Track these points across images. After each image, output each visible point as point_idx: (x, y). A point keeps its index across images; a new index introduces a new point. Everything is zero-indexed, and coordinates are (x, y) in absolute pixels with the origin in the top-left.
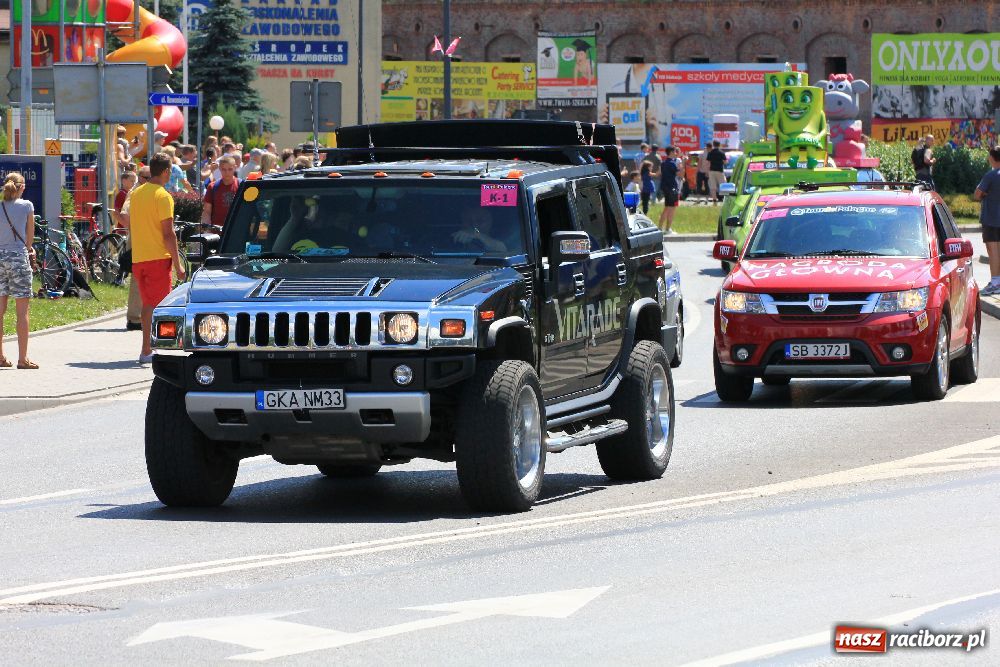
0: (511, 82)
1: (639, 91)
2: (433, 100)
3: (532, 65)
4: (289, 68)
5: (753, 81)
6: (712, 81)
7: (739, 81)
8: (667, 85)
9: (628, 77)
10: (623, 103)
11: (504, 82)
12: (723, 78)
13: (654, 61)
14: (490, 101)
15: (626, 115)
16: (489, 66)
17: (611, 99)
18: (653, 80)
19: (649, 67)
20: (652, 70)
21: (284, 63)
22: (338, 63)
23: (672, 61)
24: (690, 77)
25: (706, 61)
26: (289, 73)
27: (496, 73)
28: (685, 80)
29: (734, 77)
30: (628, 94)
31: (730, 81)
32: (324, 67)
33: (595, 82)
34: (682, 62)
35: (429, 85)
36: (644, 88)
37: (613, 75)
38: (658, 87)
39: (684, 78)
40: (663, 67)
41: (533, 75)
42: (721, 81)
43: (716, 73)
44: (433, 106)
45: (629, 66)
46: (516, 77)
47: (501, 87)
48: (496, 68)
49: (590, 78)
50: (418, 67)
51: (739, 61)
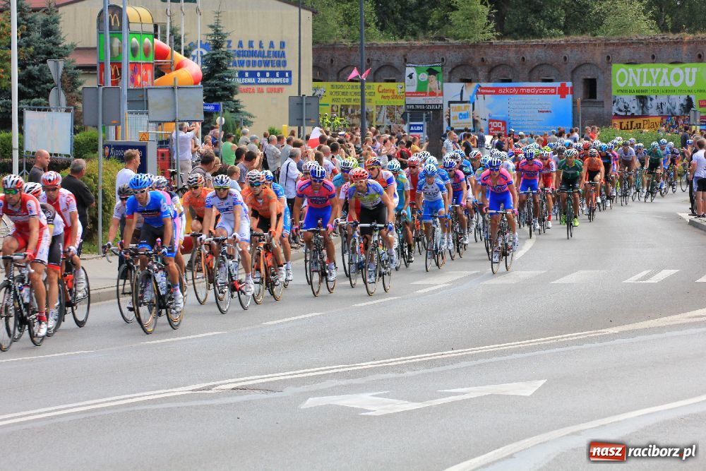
0: (390, 94)
1: (469, 100)
2: (342, 105)
3: (403, 84)
4: (256, 87)
5: (539, 93)
6: (513, 94)
7: (531, 93)
8: (486, 96)
9: (462, 91)
10: (459, 107)
11: (385, 95)
12: (520, 92)
13: (478, 81)
14: (377, 106)
15: (461, 114)
16: (376, 85)
17: (452, 105)
18: (478, 93)
19: (474, 85)
20: (477, 87)
21: (253, 84)
22: (286, 84)
23: (489, 81)
24: (500, 91)
25: (510, 81)
26: (256, 90)
27: (381, 89)
28: (497, 93)
29: (528, 91)
30: (462, 102)
31: (525, 93)
32: (277, 87)
33: (442, 94)
34: (495, 82)
35: (339, 97)
36: (471, 98)
37: (453, 90)
38: (481, 97)
39: (497, 91)
40: (484, 85)
41: (403, 90)
42: (519, 93)
43: (516, 88)
44: (341, 110)
45: (462, 84)
46: (393, 91)
47: (383, 97)
48: (380, 86)
49: (438, 92)
50: (332, 86)
51: (530, 81)
